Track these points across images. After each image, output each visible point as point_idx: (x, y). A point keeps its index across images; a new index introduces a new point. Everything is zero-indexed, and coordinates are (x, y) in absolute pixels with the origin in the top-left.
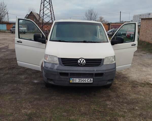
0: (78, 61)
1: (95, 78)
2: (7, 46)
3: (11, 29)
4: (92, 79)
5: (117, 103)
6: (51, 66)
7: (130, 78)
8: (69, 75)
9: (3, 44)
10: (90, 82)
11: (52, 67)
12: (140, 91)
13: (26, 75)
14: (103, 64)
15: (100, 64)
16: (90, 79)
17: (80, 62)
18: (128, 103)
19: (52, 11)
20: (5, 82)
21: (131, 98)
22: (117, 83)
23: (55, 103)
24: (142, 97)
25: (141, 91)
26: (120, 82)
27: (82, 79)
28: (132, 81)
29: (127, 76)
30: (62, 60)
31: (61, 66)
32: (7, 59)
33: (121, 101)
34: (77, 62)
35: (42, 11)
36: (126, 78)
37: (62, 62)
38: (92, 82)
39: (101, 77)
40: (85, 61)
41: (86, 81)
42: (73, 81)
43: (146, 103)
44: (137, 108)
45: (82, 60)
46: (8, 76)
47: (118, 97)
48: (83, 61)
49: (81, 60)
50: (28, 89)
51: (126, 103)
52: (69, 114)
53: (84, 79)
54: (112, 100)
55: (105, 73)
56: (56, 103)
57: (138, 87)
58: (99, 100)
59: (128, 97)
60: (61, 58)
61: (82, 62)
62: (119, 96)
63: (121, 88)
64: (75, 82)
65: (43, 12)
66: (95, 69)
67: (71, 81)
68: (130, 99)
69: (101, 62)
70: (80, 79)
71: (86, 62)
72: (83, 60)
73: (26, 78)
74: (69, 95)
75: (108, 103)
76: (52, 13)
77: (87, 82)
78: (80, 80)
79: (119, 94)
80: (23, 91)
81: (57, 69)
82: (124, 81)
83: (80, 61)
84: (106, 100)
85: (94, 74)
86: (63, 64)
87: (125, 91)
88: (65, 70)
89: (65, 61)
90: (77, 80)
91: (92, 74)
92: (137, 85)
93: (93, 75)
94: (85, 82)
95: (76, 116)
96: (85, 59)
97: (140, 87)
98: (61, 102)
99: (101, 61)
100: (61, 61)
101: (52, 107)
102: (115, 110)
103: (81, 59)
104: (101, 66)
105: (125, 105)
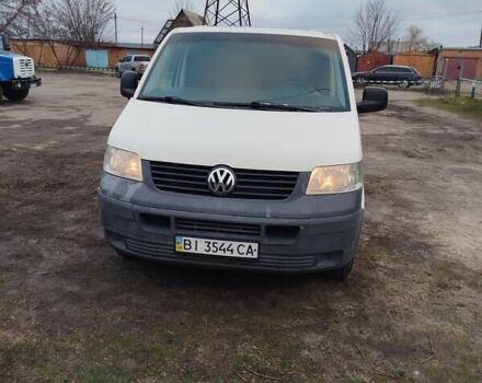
0: (207, 174)
1: (266, 241)
2: (84, 117)
3: (119, 64)
4: (255, 246)
5: (346, 342)
6: (117, 188)
7: (443, 248)
8: (173, 224)
9: (79, 110)
10: (250, 256)
11: (119, 192)
12: (462, 306)
13: (85, 211)
14: (302, 193)
15: (290, 192)
16: (247, 245)
17: (214, 180)
18: (389, 350)
19: (244, 6)
20: (9, 229)
21: (410, 328)
22: (382, 263)
23: (119, 319)
24: (460, 330)
25: (466, 303)
26: (395, 261)
27: (220, 243)
28: (445, 262)
29: (432, 242)
30: (153, 169)
31: (147, 190)
32: (61, 156)
33: (364, 337)
34: (206, 180)
35: (212, 9)
36: (428, 247)
37: (153, 175)
38: (255, 255)
39: (288, 242)
40: (232, 177)
41: (232, 251)
42: (187, 247)
43: (464, 359)
44: (417, 373)
45: (222, 172)
46: (31, 208)
47: (361, 318)
48: (228, 175)
49: (219, 174)
50: (64, 257)
51: (381, 347)
52: (143, 366)
53: (227, 243)
54: (332, 331)
55: (307, 226)
56: (123, 318)
57: (459, 288)
58: (283, 323)
59: (399, 324)
60: (152, 162)
61: (221, 179)
62: (366, 318)
63: (389, 287)
64: (193, 251)
65: (217, 13)
66: (268, 211)
67: (180, 248)
68: (405, 333)
69: (293, 185)
70: (212, 241)
71: (237, 183)
72: (226, 171)
73: (78, 221)
74: (184, 292)
75: (312, 338)
76: (244, 13)
77: (236, 254)
78: (211, 245)
79: (370, 309)
80: (43, 264)
81: (133, 201)
82: (414, 261)
83: (215, 175)
84: (307, 328)
85: (263, 229)
86: (155, 181)
87: (397, 301)
88: (161, 207)
89: (164, 174)
90: (200, 246)
91: (257, 227)
92: (458, 277)
93: (259, 230)
94: (228, 254)
95: (162, 377)
96: (235, 170)
97: (466, 289)
98: (142, 317)
99: (296, 179)
100: (149, 173)
101: (101, 332)
102: (323, 371)
103: (218, 171)
104: (291, 199)
105: (375, 354)
